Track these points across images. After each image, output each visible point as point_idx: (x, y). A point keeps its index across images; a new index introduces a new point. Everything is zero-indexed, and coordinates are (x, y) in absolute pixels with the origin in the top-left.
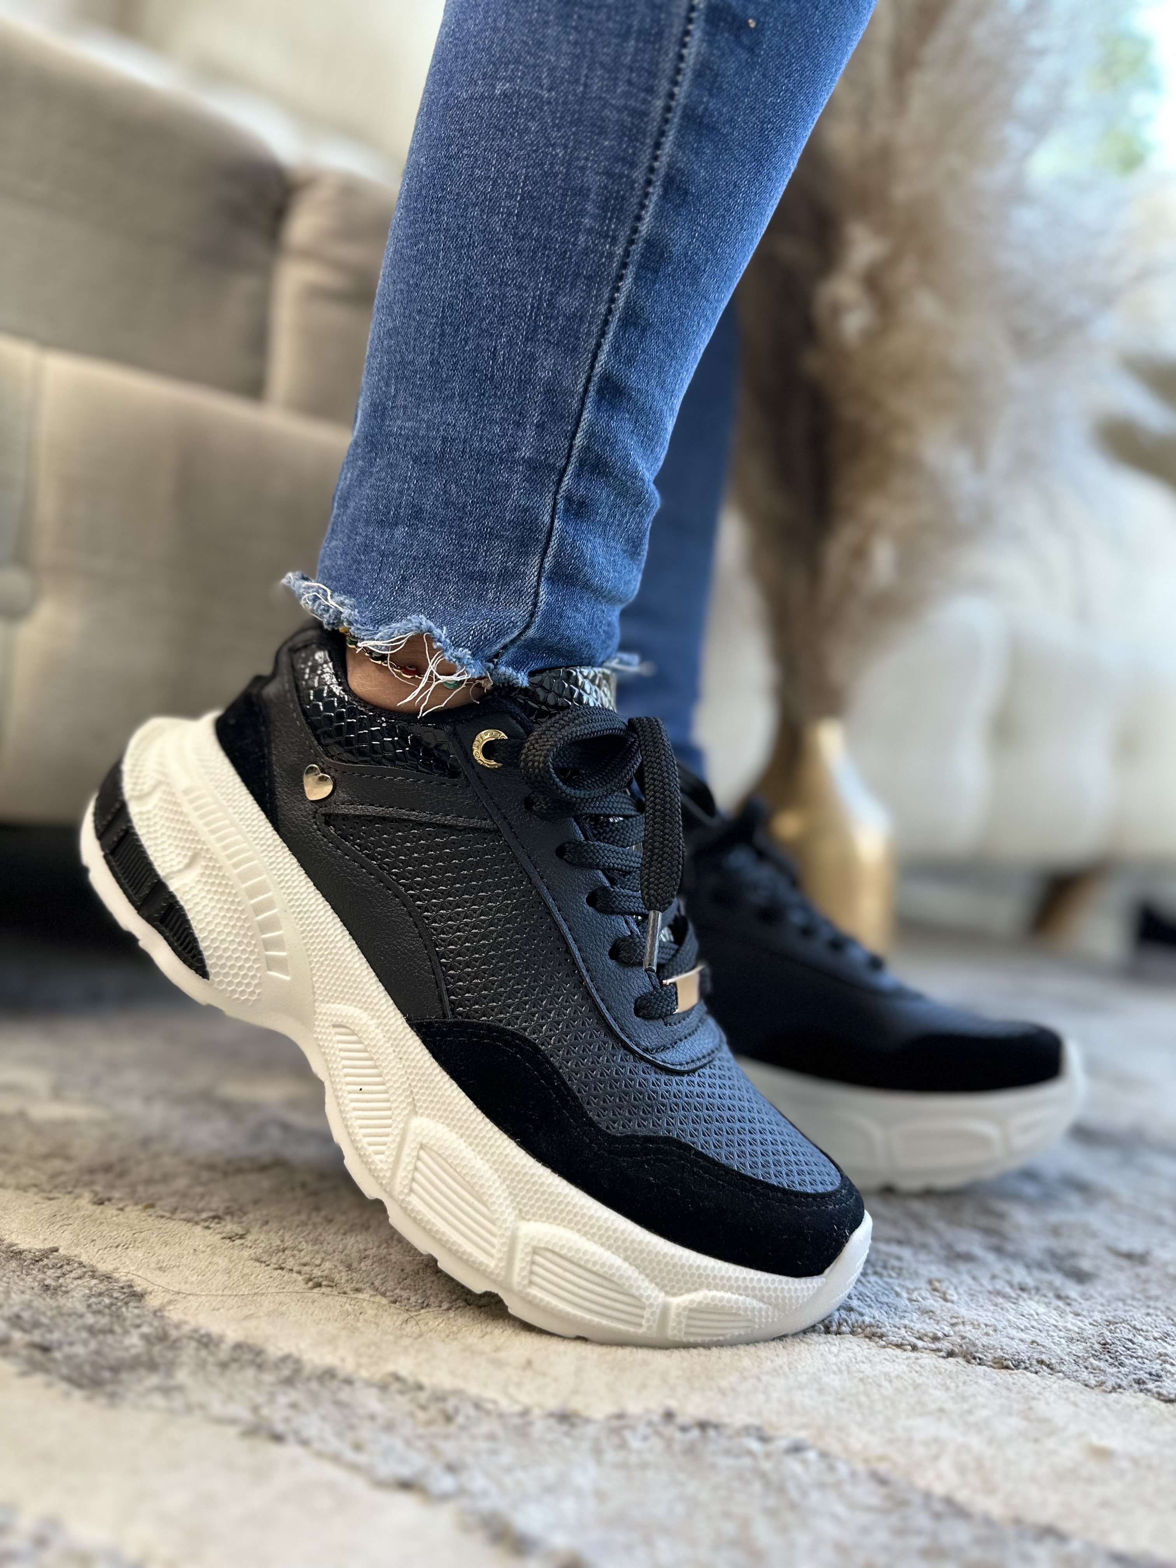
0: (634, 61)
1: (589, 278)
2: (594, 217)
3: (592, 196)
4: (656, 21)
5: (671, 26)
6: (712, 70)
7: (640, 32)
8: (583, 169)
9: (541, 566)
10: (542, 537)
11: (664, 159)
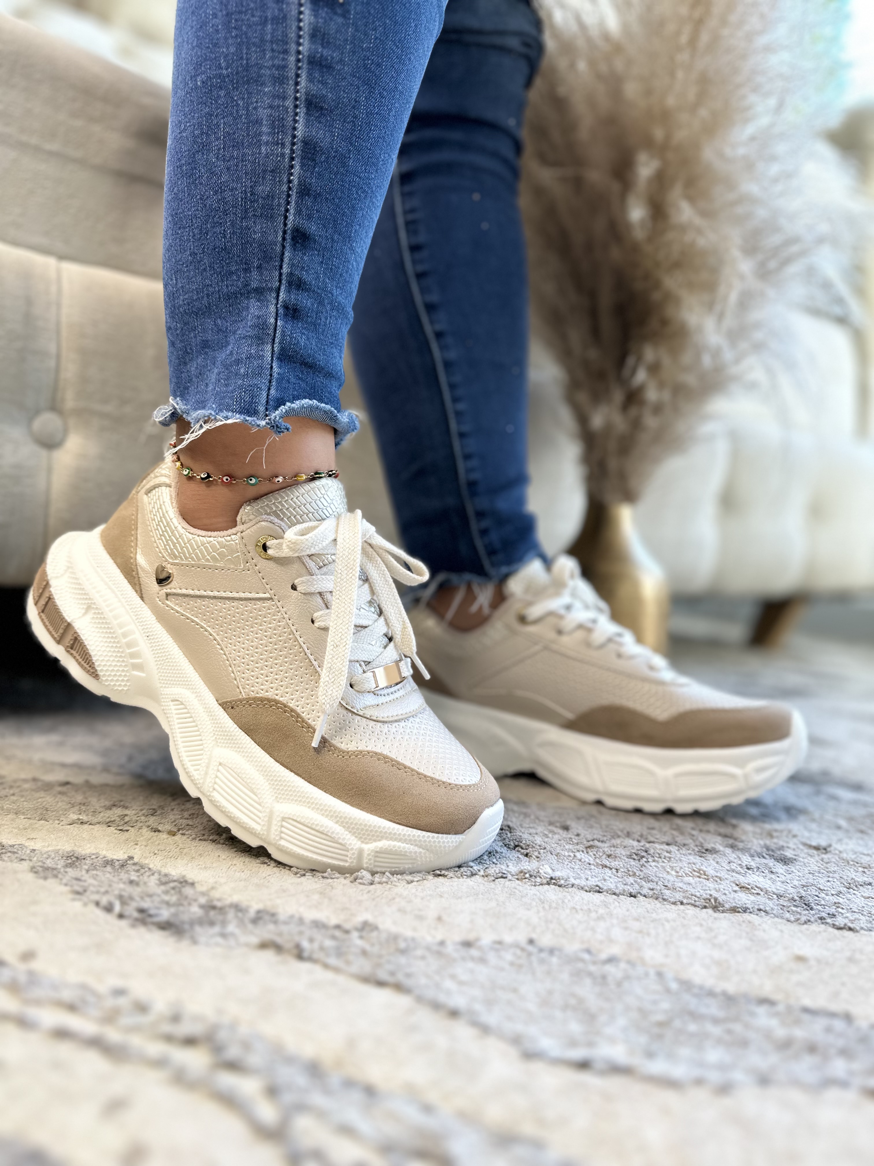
0: (273, 37)
1: (272, 171)
2: (269, 134)
3: (264, 122)
4: (281, 10)
5: (291, 11)
6: (320, 32)
7: (273, 19)
8: (255, 108)
9: (273, 351)
10: (271, 332)
11: (303, 91)
